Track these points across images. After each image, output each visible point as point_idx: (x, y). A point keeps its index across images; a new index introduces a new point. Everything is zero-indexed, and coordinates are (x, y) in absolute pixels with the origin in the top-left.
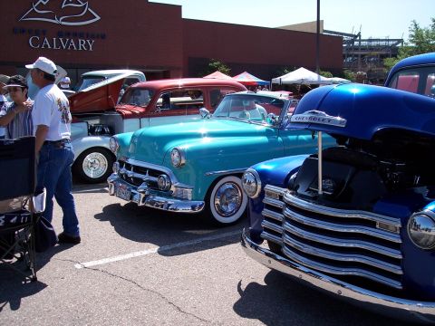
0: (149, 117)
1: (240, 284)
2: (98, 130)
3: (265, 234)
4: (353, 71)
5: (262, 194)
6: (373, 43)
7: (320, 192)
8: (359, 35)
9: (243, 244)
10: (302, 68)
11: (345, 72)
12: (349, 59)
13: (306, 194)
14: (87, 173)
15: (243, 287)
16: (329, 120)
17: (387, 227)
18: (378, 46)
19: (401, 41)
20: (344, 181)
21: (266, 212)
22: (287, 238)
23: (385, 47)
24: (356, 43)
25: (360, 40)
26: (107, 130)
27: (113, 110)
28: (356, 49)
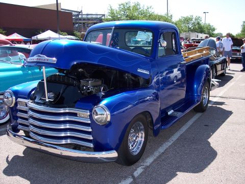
1: (8, 157)
3: (20, 127)
4: (79, 32)
5: (16, 104)
6: (89, 16)
7: (47, 100)
8: (81, 12)
9: (8, 135)
10: (49, 31)
11: (75, 32)
12: (77, 25)
13: (40, 101)
15: (10, 159)
16: (48, 60)
17: (83, 115)
18: (92, 18)
19: (104, 15)
20: (60, 93)
21: (19, 114)
22: (32, 128)
23: (96, 19)
24: (80, 16)
25: (82, 15)
28: (80, 19)
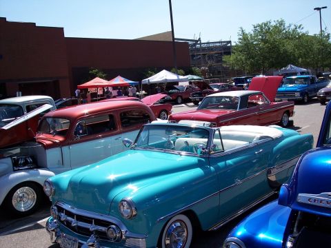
0: (69, 144)
2: (21, 162)
4: (198, 67)
8: (199, 40)
10: (164, 71)
11: (193, 69)
14: (17, 208)
19: (230, 42)
24: (198, 46)
25: (201, 44)
26: (30, 160)
27: (34, 140)
